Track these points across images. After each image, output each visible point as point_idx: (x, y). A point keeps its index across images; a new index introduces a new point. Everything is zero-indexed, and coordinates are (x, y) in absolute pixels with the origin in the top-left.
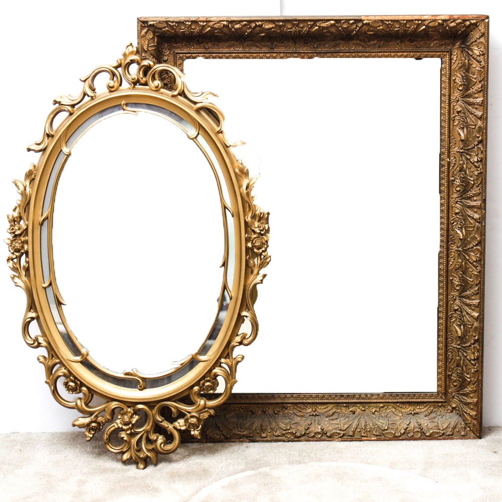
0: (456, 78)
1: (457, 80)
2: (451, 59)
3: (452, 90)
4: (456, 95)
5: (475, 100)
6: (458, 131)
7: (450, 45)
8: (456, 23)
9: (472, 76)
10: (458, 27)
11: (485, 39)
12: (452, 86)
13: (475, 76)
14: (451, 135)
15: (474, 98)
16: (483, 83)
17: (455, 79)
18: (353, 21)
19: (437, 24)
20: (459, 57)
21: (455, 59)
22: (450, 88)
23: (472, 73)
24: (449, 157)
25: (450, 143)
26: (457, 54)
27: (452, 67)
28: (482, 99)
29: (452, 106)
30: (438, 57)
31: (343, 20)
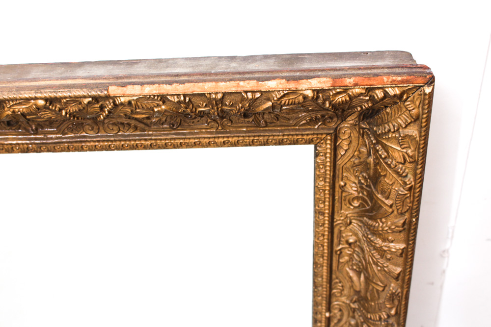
0: (347, 182)
1: (347, 186)
2: (335, 149)
3: (337, 205)
4: (346, 212)
5: (386, 244)
6: (348, 273)
7: (335, 119)
8: (350, 96)
9: (383, 199)
10: (355, 102)
11: (420, 133)
12: (337, 198)
13: (389, 202)
14: (334, 276)
15: (384, 240)
16: (407, 216)
17: (345, 184)
18: (90, 99)
19: (301, 97)
20: (354, 143)
21: (346, 148)
22: (334, 200)
23: (383, 192)
24: (329, 309)
25: (331, 289)
26: (350, 137)
27: (339, 162)
28: (402, 246)
29: (336, 231)
30: (309, 142)
31: (65, 98)
